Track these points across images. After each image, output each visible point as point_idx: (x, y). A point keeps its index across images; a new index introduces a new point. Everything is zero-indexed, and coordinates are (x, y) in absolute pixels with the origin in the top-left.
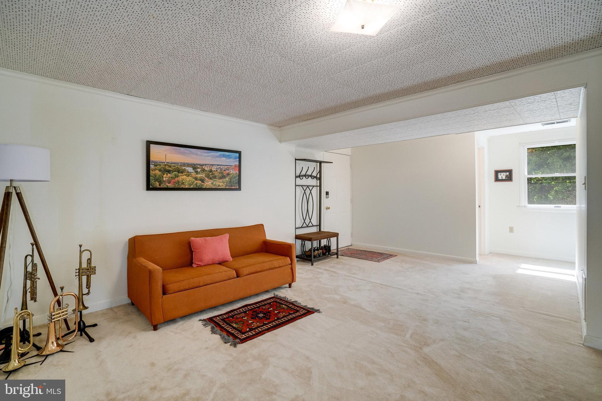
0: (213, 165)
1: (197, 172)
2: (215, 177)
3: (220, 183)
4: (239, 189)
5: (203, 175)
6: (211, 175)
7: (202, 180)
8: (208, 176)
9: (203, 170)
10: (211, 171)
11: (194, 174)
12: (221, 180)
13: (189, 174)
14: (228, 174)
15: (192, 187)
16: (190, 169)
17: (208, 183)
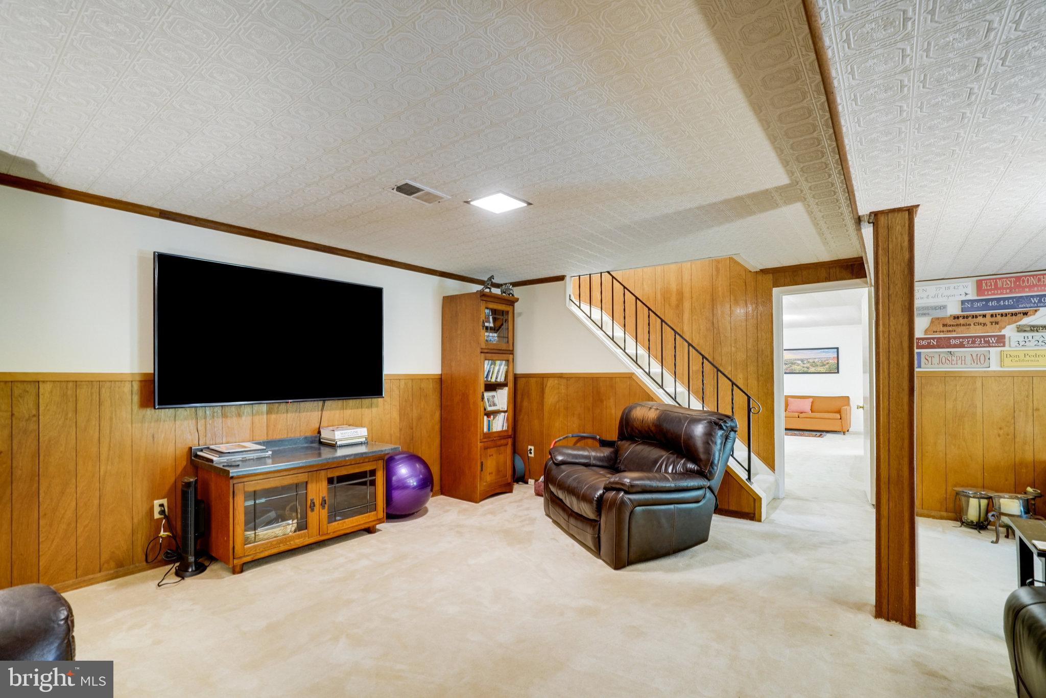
0: (815, 358)
1: (804, 364)
2: (817, 366)
3: (822, 369)
4: (838, 372)
5: (808, 365)
6: (814, 364)
7: (808, 368)
8: (812, 365)
9: (809, 362)
10: (814, 362)
11: (802, 365)
12: (822, 367)
13: (798, 365)
14: (828, 363)
15: (801, 372)
16: (799, 362)
17: (812, 370)
